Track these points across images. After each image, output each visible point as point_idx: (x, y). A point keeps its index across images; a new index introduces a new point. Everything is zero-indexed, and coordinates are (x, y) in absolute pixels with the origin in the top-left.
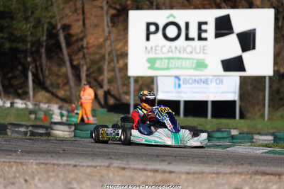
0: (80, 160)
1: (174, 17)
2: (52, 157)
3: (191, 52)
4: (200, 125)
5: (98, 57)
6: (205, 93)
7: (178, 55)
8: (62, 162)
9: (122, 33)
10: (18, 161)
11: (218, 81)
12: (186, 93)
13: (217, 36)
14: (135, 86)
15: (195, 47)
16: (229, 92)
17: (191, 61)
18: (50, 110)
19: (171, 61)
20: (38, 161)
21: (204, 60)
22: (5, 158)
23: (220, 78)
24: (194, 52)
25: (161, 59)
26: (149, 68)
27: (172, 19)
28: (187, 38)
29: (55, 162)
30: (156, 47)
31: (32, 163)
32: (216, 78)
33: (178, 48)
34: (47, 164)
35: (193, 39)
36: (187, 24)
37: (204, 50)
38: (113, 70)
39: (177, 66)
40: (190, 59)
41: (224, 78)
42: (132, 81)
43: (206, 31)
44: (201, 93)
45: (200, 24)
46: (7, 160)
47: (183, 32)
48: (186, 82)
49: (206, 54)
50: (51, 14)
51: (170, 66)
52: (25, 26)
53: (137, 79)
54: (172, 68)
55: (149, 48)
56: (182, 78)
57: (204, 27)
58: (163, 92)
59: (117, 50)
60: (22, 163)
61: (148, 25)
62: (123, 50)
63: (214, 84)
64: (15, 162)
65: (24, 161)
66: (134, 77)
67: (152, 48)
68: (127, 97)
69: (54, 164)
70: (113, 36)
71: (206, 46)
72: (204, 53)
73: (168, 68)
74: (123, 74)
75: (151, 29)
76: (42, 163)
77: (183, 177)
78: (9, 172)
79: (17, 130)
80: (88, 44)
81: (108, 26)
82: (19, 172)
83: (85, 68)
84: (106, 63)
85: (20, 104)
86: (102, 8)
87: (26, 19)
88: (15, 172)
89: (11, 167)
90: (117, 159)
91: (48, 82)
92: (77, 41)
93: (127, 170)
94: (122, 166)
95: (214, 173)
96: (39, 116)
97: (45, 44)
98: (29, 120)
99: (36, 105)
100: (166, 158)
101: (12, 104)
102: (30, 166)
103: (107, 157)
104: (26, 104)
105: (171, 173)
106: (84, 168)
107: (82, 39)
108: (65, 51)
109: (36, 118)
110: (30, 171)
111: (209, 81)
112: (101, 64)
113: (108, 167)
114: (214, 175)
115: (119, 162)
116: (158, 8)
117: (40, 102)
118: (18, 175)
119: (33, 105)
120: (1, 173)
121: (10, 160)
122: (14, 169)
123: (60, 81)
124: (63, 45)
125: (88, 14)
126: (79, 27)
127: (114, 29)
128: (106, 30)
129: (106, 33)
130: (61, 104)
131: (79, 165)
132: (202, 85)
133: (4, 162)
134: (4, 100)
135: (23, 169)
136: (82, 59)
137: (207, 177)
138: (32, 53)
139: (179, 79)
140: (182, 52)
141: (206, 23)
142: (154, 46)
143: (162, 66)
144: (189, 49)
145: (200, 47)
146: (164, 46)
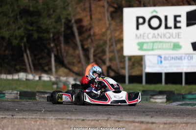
0: (87, 116)
1: (157, 12)
2: (66, 114)
3: (170, 38)
4: (177, 90)
5: (101, 42)
6: (180, 66)
7: (159, 39)
8: (73, 118)
9: (119, 24)
10: (42, 117)
11: (189, 58)
12: (166, 67)
13: (188, 25)
14: (129, 63)
15: (172, 34)
17: (170, 43)
18: (68, 82)
19: (155, 44)
20: (56, 117)
21: (178, 43)
22: (32, 116)
23: (191, 55)
24: (171, 37)
26: (139, 49)
27: (155, 14)
28: (166, 27)
29: (69, 117)
31: (52, 119)
32: (187, 56)
33: (160, 34)
34: (63, 119)
35: (171, 28)
36: (166, 17)
37: (178, 35)
38: (113, 51)
39: (159, 47)
40: (168, 42)
41: (194, 56)
42: (127, 59)
43: (180, 22)
44: (177, 66)
45: (175, 17)
46: (33, 117)
47: (163, 22)
48: (166, 59)
49: (181, 38)
50: (68, 12)
51: (154, 47)
52: (49, 21)
53: (130, 58)
54: (156, 49)
55: (139, 35)
56: (163, 56)
57: (178, 19)
58: (150, 67)
59: (115, 37)
60: (44, 119)
61: (138, 18)
62: (119, 37)
63: (186, 60)
64: (39, 118)
65: (46, 117)
66: (128, 56)
67: (140, 35)
68: (123, 71)
69: (68, 119)
70: (112, 27)
71: (180, 33)
72: (178, 37)
73: (153, 49)
74: (120, 55)
76: (59, 119)
77: (162, 126)
78: (34, 126)
79: (43, 96)
80: (94, 33)
81: (108, 20)
82: (42, 125)
83: (92, 51)
84: (108, 46)
85: (45, 78)
86: (104, 7)
87: (49, 16)
88: (39, 125)
89: (36, 121)
90: (114, 115)
91: (66, 62)
92: (86, 30)
93: (120, 122)
94: (117, 119)
95: (184, 123)
96: (59, 86)
97: (63, 34)
98: (52, 88)
99: (57, 78)
100: (150, 113)
101: (40, 78)
102: (50, 121)
103: (107, 113)
104: (50, 77)
105: (153, 123)
106: (90, 121)
107: (90, 30)
108: (78, 38)
109: (57, 88)
110: (50, 124)
111: (183, 58)
112: (104, 47)
113: (107, 120)
114: (184, 125)
115: (115, 116)
116: (145, 6)
117: (60, 76)
118: (41, 127)
119: (55, 78)
120: (29, 126)
121: (36, 117)
122: (38, 123)
123: (74, 61)
124: (76, 34)
125: (93, 12)
126: (88, 21)
127: (112, 22)
128: (107, 22)
129: (107, 25)
130: (75, 77)
131: (86, 120)
132: (178, 61)
133: (31, 118)
134: (34, 75)
135: (45, 123)
136: (90, 43)
137: (179, 126)
138: (54, 40)
139: (161, 57)
140: (162, 37)
141: (180, 16)
142: (142, 33)
143: (148, 48)
144: (168, 35)
145: (176, 34)
146: (149, 33)
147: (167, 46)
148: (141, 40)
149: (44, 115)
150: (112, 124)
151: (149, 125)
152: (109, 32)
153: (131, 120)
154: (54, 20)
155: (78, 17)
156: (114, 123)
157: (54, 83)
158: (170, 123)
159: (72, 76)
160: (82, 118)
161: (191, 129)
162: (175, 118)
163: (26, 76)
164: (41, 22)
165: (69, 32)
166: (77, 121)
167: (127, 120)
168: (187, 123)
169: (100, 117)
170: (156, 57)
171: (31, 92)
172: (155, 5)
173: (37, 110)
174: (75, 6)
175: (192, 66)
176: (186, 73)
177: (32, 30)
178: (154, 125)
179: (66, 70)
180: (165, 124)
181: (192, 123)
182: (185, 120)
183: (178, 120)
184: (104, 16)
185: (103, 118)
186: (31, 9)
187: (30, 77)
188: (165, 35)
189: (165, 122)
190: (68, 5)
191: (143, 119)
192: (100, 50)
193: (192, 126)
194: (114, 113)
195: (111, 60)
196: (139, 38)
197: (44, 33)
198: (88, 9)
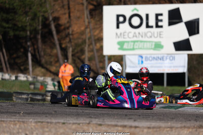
0: (68, 119)
1: (137, 10)
2: (46, 117)
3: (151, 37)
5: (80, 41)
6: (161, 67)
7: (140, 39)
8: (54, 121)
9: (98, 23)
10: (21, 120)
11: (171, 58)
13: (170, 24)
15: (154, 33)
16: (180, 67)
17: (151, 43)
18: (45, 82)
19: (136, 43)
20: (36, 120)
21: (160, 42)
22: (11, 118)
23: (173, 56)
24: (153, 36)
25: (128, 42)
26: (119, 49)
27: (135, 12)
28: (148, 26)
29: (49, 120)
30: (124, 33)
31: (31, 121)
32: (169, 56)
33: (141, 33)
34: (42, 122)
35: (152, 27)
36: (147, 16)
37: (160, 34)
38: (92, 51)
39: (140, 47)
40: (150, 42)
41: (176, 56)
42: (106, 59)
43: (161, 21)
45: (157, 15)
46: (12, 120)
47: (144, 21)
48: (147, 59)
49: (162, 37)
50: (44, 9)
51: (135, 47)
52: (25, 19)
53: (110, 57)
54: (137, 49)
55: (119, 34)
56: (144, 56)
57: (160, 18)
58: (130, 67)
59: (95, 36)
60: (23, 122)
61: (118, 16)
62: (99, 36)
63: (168, 60)
64: (18, 121)
65: (26, 120)
66: (108, 56)
67: (121, 34)
68: (103, 71)
69: (48, 122)
70: (92, 25)
71: (162, 32)
72: (160, 37)
73: (133, 49)
74: (99, 54)
75: (120, 20)
76: (39, 122)
77: (145, 130)
78: (14, 129)
79: (20, 97)
80: (73, 31)
81: (87, 18)
82: (21, 128)
83: (71, 49)
84: (87, 46)
85: (22, 77)
86: (83, 4)
87: (26, 13)
88: (18, 129)
89: (15, 124)
90: (95, 118)
91: (43, 61)
92: (65, 29)
93: (103, 126)
94: (99, 123)
95: (168, 127)
96: (36, 86)
97: (40, 32)
98: (30, 89)
99: (34, 78)
100: (132, 117)
101: (16, 77)
102: (30, 124)
103: (87, 116)
104: (27, 77)
105: (136, 127)
106: (71, 125)
107: (68, 28)
108: (56, 37)
109: (34, 88)
110: (29, 128)
111: (165, 58)
112: (83, 46)
113: (89, 124)
114: (168, 129)
115: (97, 120)
116: (125, 4)
117: (37, 76)
118: (20, 131)
119: (32, 77)
120: (8, 130)
121: (15, 120)
122: (18, 126)
123: (52, 60)
124: (54, 33)
125: (72, 10)
126: (66, 19)
127: (92, 20)
128: (87, 20)
129: (87, 23)
130: (53, 77)
131: (67, 123)
132: (159, 61)
133: (10, 121)
134: (11, 74)
135: (24, 126)
136: (69, 42)
137: (163, 130)
138: (31, 39)
139: (142, 57)
140: (144, 36)
141: (161, 15)
142: (122, 32)
143: (129, 48)
144: (149, 34)
145: (157, 33)
146: (130, 32)
147: (148, 45)
148: (121, 39)
149: (23, 117)
150: (94, 128)
151: (133, 130)
152: (88, 30)
153: (113, 123)
154: (30, 17)
155: (56, 15)
156: (96, 127)
157: (31, 83)
158: (154, 128)
159: (50, 76)
160: (62, 121)
161: (176, 133)
162: (158, 121)
163: (2, 76)
164: (17, 19)
165: (46, 30)
166: (58, 124)
167: (109, 123)
168: (171, 128)
169: (81, 120)
170: (137, 57)
171: (7, 93)
172: (135, 3)
173: (16, 113)
174: (52, 4)
175: (174, 67)
176: (168, 74)
177: (8, 28)
178: (138, 130)
179: (43, 70)
180: (149, 128)
181: (177, 128)
182: (169, 124)
183: (162, 124)
184: (84, 14)
185: (84, 122)
186: (7, 6)
187: (7, 76)
188: (146, 35)
189: (149, 126)
190: (45, 2)
191: (126, 123)
192: (79, 49)
193: (177, 130)
194: (95, 117)
195: (90, 59)
196: (119, 37)
197: (20, 31)
198: (66, 7)
